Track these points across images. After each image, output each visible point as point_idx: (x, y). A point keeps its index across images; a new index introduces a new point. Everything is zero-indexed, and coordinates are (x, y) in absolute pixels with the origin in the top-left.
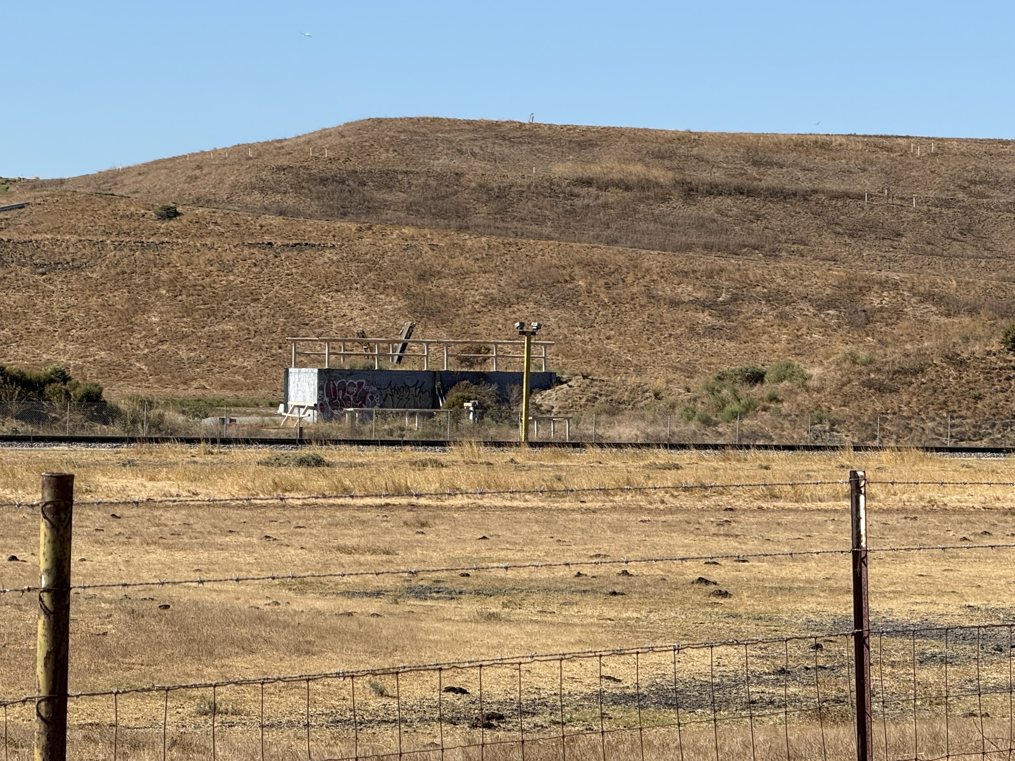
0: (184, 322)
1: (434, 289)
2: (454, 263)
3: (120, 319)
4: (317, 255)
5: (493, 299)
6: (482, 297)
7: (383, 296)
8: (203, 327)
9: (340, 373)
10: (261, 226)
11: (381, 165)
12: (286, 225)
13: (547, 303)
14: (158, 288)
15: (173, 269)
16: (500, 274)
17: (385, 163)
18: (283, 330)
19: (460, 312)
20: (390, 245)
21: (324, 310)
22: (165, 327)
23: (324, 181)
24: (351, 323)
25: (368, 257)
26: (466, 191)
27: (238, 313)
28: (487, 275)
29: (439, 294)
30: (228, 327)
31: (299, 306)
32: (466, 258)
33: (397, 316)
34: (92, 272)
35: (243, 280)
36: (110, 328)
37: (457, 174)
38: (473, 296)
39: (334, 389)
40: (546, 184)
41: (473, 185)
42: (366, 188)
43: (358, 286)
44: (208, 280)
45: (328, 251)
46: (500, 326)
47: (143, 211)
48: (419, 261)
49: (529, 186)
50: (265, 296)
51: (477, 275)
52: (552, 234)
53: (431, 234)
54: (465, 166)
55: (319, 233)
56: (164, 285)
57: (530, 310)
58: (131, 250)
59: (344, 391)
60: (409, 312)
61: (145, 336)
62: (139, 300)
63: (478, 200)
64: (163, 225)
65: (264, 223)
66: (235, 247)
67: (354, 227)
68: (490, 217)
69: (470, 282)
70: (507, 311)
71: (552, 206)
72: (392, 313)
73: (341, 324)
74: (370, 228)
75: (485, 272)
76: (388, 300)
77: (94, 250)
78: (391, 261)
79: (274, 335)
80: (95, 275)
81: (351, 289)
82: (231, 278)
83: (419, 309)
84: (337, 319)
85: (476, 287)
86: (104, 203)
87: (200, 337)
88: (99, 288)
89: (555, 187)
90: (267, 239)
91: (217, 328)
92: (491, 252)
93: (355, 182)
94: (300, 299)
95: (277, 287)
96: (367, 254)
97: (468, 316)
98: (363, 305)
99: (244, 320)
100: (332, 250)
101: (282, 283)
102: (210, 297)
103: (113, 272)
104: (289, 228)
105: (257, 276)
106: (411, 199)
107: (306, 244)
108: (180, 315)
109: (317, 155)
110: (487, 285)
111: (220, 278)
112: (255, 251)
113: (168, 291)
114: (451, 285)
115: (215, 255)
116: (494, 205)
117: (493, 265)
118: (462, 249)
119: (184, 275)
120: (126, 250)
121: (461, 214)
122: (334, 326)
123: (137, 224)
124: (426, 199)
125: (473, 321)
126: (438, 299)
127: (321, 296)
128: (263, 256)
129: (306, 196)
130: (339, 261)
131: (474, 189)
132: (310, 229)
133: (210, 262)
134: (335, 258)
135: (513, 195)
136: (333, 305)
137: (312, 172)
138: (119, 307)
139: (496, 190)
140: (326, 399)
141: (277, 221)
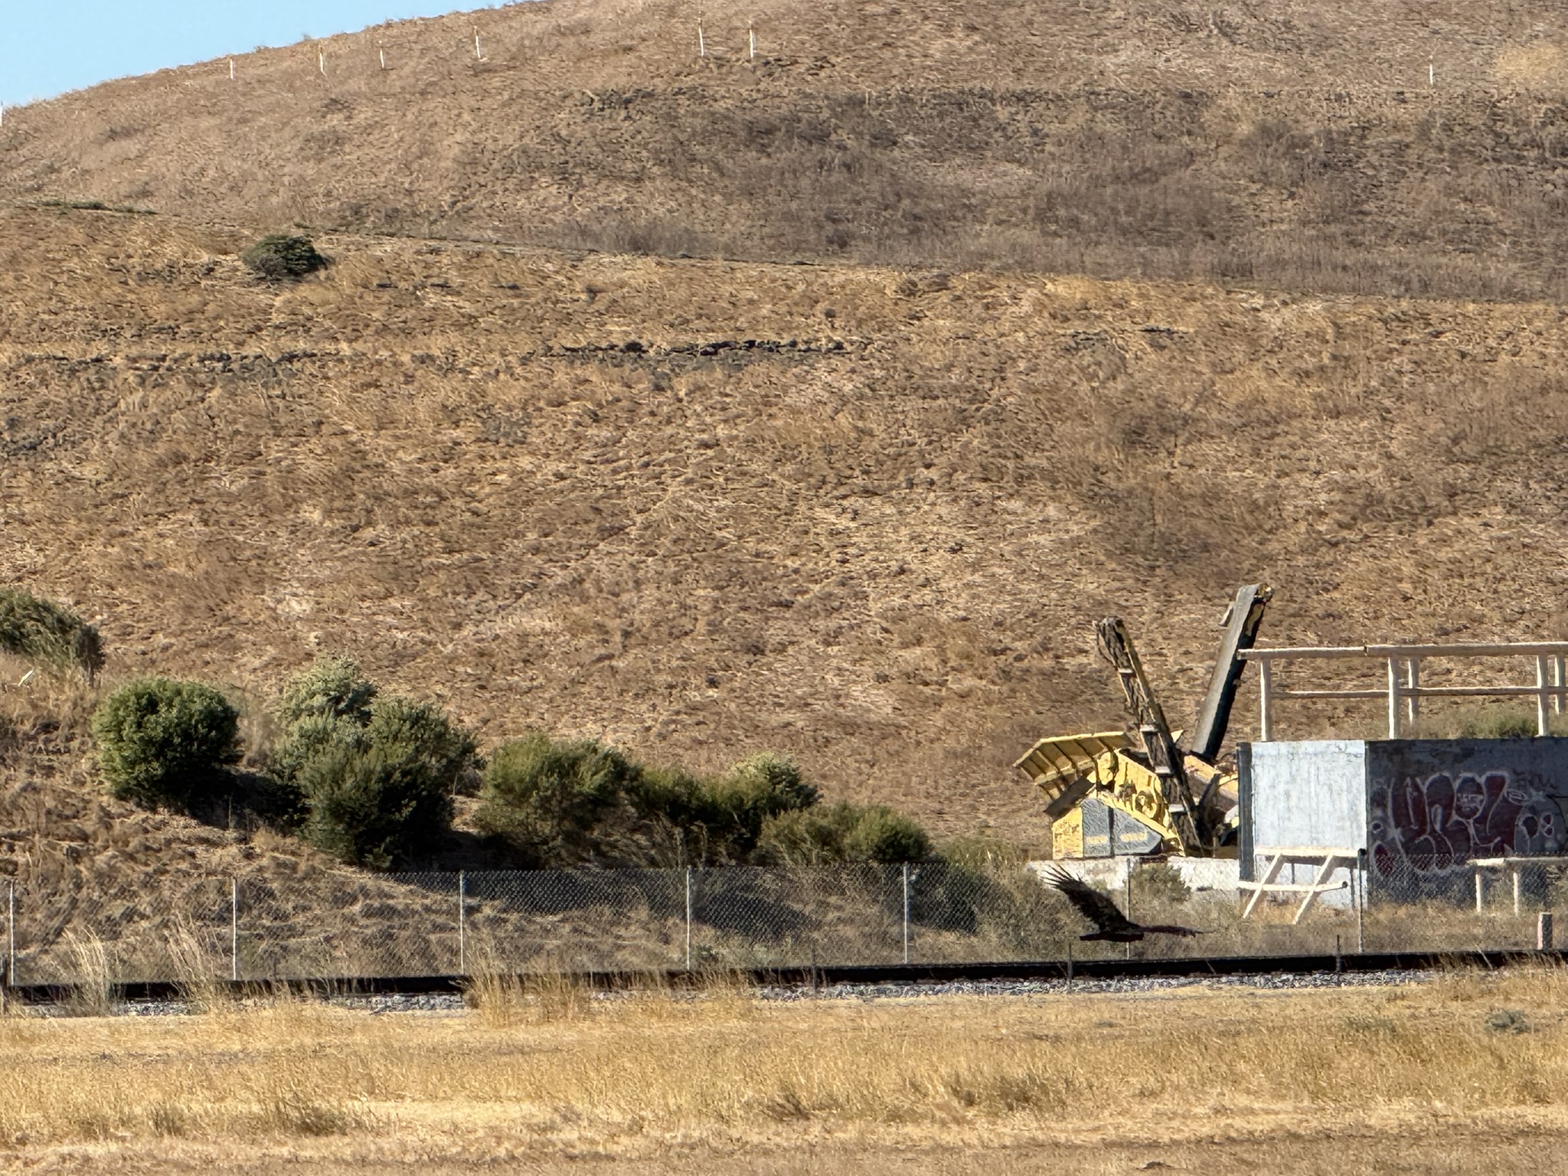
0: (393, 612)
1: (1180, 474)
2: (1234, 391)
3: (188, 609)
4: (789, 379)
5: (1373, 500)
6: (1336, 496)
7: (1016, 505)
8: (458, 626)
9: (1435, 753)
10: (592, 292)
11: (934, 75)
12: (671, 284)
13: (1547, 509)
14: (292, 504)
15: (336, 442)
16: (1385, 417)
17: (945, 67)
18: (714, 628)
19: (1274, 547)
20: (1020, 336)
21: (836, 555)
22: (336, 628)
23: (760, 135)
24: (928, 595)
25: (954, 378)
26: (1224, 151)
27: (560, 576)
28: (1345, 424)
29: (1198, 490)
30: (538, 621)
31: (751, 544)
32: (1272, 373)
33: (1073, 566)
34: (80, 461)
35: (562, 467)
36: (160, 639)
37: (1187, 96)
38: (1308, 492)
39: (1418, 803)
40: (1478, 119)
41: (1244, 129)
42: (896, 153)
43: (933, 474)
44: (449, 472)
45: (822, 365)
46: (1406, 587)
47: (206, 258)
48: (1120, 385)
49: (1424, 129)
50: (639, 519)
51: (1308, 423)
52: (1520, 283)
53: (1142, 296)
54: (1203, 69)
55: (783, 308)
56: (313, 494)
57: (1495, 532)
58: (194, 384)
59: (1447, 808)
60: (1109, 555)
61: (277, 662)
62: (241, 547)
63: (1265, 178)
64: (280, 299)
65: (599, 280)
66: (525, 361)
67: (889, 280)
68: (1310, 232)
69: (1293, 447)
70: (1422, 538)
71: (1505, 190)
72: (1055, 558)
73: (897, 601)
74: (941, 284)
75: (1336, 414)
76: (1035, 515)
77: (76, 388)
78: (1030, 389)
79: (686, 643)
80: (88, 471)
81: (911, 485)
82: (525, 462)
83: (1141, 542)
84: (882, 582)
85: (1313, 465)
86: (79, 235)
87: (453, 659)
88: (109, 512)
89: (1508, 129)
90: (618, 331)
91: (500, 627)
92: (1347, 348)
93: (859, 135)
94: (755, 524)
95: (674, 488)
96: (949, 368)
97: (1301, 560)
98: (960, 535)
99: (585, 599)
100: (835, 361)
101: (690, 473)
102: (464, 527)
103: (143, 458)
104: (683, 292)
105: (606, 453)
106: (1048, 185)
107: (751, 344)
108: (380, 589)
109: (719, 50)
110: (1348, 455)
111: (489, 466)
112: (591, 371)
113: (328, 513)
114: (1232, 461)
115: (464, 389)
116: (1317, 193)
117: (1360, 389)
118: (1253, 342)
119: (372, 459)
120: (178, 386)
121: (1217, 226)
122: (875, 607)
123: (194, 299)
124: (1097, 182)
125: (1316, 575)
126: (1197, 508)
127: (820, 513)
128: (617, 388)
129: (710, 187)
130: (861, 397)
131: (1244, 143)
132: (750, 294)
133: (451, 415)
134: (848, 387)
135: (1375, 159)
136: (861, 539)
137: (720, 106)
138: (180, 569)
139: (1319, 144)
140: (1395, 834)
141: (642, 271)
